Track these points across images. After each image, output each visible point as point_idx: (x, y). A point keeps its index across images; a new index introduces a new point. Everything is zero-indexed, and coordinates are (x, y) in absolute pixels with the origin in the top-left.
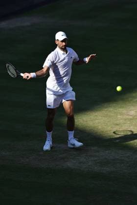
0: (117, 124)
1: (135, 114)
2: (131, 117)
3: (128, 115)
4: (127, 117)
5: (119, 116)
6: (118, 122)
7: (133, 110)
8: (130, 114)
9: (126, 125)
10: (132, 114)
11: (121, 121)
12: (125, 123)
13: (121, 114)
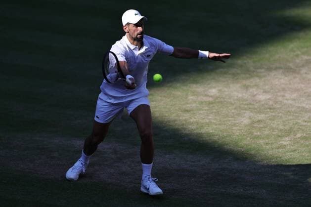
0: (187, 111)
1: (218, 95)
2: (211, 99)
3: (207, 95)
4: (205, 99)
5: (191, 97)
6: (188, 107)
7: (215, 88)
8: (210, 94)
9: (202, 112)
10: (212, 94)
11: (194, 105)
12: (200, 110)
13: (194, 93)
